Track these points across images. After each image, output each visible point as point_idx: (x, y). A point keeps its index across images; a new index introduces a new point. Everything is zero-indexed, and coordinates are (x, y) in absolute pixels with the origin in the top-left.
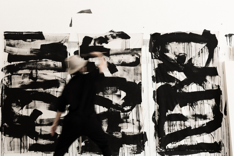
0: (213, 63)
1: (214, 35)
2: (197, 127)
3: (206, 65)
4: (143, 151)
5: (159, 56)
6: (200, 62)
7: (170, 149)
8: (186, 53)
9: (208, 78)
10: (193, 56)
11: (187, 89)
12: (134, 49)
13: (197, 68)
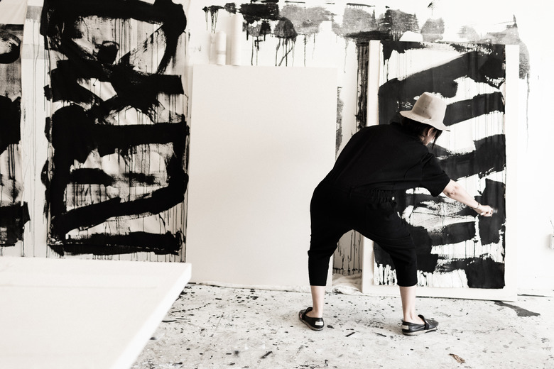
0: (173, 67)
1: (180, 6)
2: (133, 199)
3: (158, 70)
4: (19, 241)
5: (60, 44)
6: (147, 63)
7: (74, 241)
8: (117, 42)
9: (162, 98)
10: (132, 49)
11: (116, 118)
12: (7, 25)
13: (139, 76)
